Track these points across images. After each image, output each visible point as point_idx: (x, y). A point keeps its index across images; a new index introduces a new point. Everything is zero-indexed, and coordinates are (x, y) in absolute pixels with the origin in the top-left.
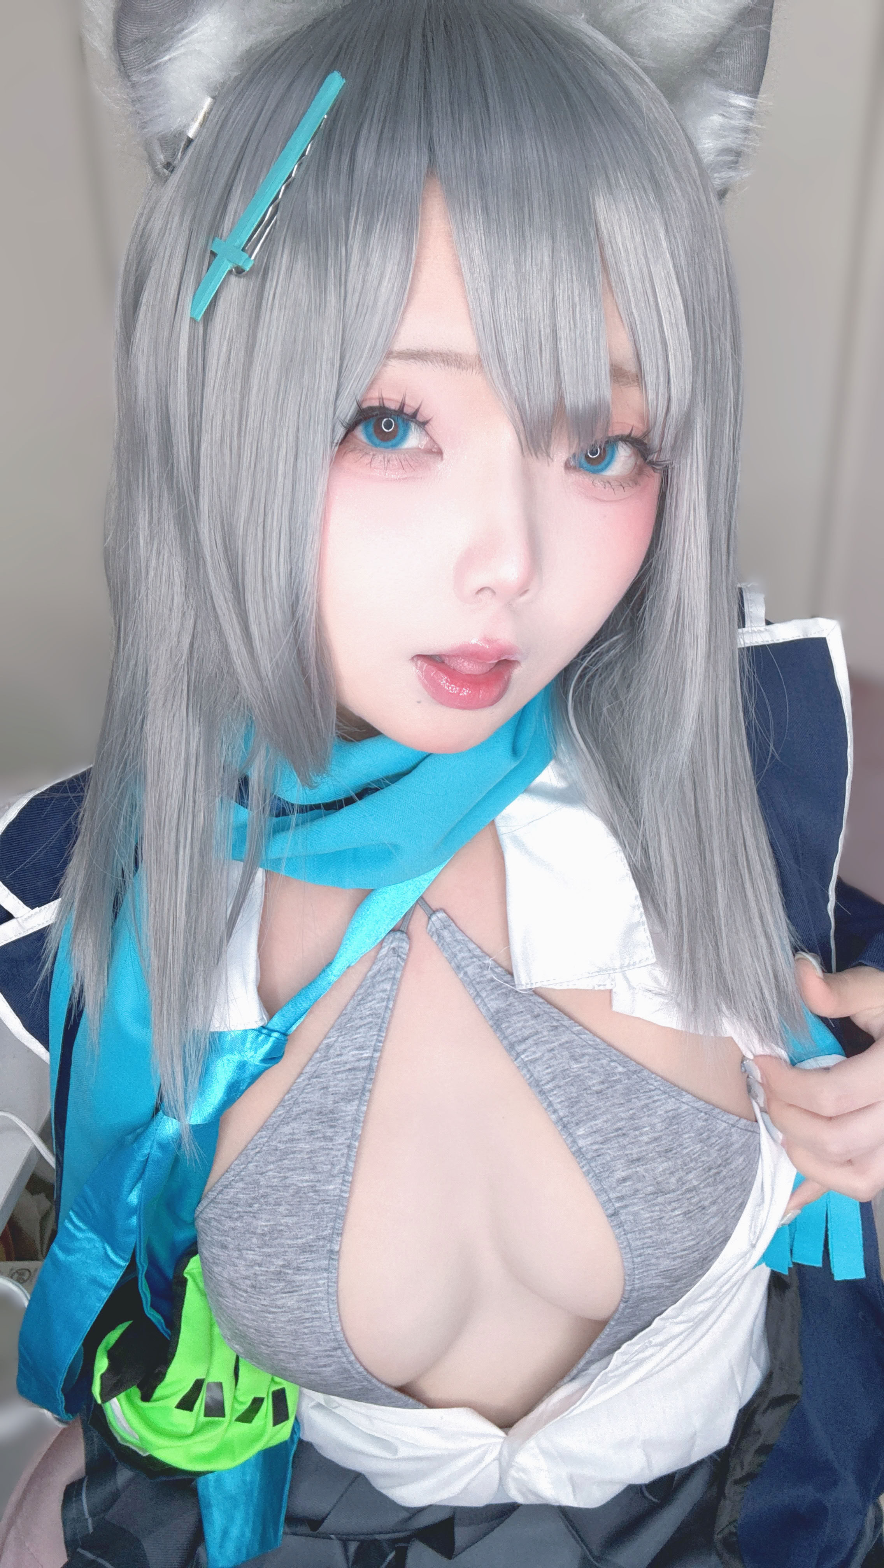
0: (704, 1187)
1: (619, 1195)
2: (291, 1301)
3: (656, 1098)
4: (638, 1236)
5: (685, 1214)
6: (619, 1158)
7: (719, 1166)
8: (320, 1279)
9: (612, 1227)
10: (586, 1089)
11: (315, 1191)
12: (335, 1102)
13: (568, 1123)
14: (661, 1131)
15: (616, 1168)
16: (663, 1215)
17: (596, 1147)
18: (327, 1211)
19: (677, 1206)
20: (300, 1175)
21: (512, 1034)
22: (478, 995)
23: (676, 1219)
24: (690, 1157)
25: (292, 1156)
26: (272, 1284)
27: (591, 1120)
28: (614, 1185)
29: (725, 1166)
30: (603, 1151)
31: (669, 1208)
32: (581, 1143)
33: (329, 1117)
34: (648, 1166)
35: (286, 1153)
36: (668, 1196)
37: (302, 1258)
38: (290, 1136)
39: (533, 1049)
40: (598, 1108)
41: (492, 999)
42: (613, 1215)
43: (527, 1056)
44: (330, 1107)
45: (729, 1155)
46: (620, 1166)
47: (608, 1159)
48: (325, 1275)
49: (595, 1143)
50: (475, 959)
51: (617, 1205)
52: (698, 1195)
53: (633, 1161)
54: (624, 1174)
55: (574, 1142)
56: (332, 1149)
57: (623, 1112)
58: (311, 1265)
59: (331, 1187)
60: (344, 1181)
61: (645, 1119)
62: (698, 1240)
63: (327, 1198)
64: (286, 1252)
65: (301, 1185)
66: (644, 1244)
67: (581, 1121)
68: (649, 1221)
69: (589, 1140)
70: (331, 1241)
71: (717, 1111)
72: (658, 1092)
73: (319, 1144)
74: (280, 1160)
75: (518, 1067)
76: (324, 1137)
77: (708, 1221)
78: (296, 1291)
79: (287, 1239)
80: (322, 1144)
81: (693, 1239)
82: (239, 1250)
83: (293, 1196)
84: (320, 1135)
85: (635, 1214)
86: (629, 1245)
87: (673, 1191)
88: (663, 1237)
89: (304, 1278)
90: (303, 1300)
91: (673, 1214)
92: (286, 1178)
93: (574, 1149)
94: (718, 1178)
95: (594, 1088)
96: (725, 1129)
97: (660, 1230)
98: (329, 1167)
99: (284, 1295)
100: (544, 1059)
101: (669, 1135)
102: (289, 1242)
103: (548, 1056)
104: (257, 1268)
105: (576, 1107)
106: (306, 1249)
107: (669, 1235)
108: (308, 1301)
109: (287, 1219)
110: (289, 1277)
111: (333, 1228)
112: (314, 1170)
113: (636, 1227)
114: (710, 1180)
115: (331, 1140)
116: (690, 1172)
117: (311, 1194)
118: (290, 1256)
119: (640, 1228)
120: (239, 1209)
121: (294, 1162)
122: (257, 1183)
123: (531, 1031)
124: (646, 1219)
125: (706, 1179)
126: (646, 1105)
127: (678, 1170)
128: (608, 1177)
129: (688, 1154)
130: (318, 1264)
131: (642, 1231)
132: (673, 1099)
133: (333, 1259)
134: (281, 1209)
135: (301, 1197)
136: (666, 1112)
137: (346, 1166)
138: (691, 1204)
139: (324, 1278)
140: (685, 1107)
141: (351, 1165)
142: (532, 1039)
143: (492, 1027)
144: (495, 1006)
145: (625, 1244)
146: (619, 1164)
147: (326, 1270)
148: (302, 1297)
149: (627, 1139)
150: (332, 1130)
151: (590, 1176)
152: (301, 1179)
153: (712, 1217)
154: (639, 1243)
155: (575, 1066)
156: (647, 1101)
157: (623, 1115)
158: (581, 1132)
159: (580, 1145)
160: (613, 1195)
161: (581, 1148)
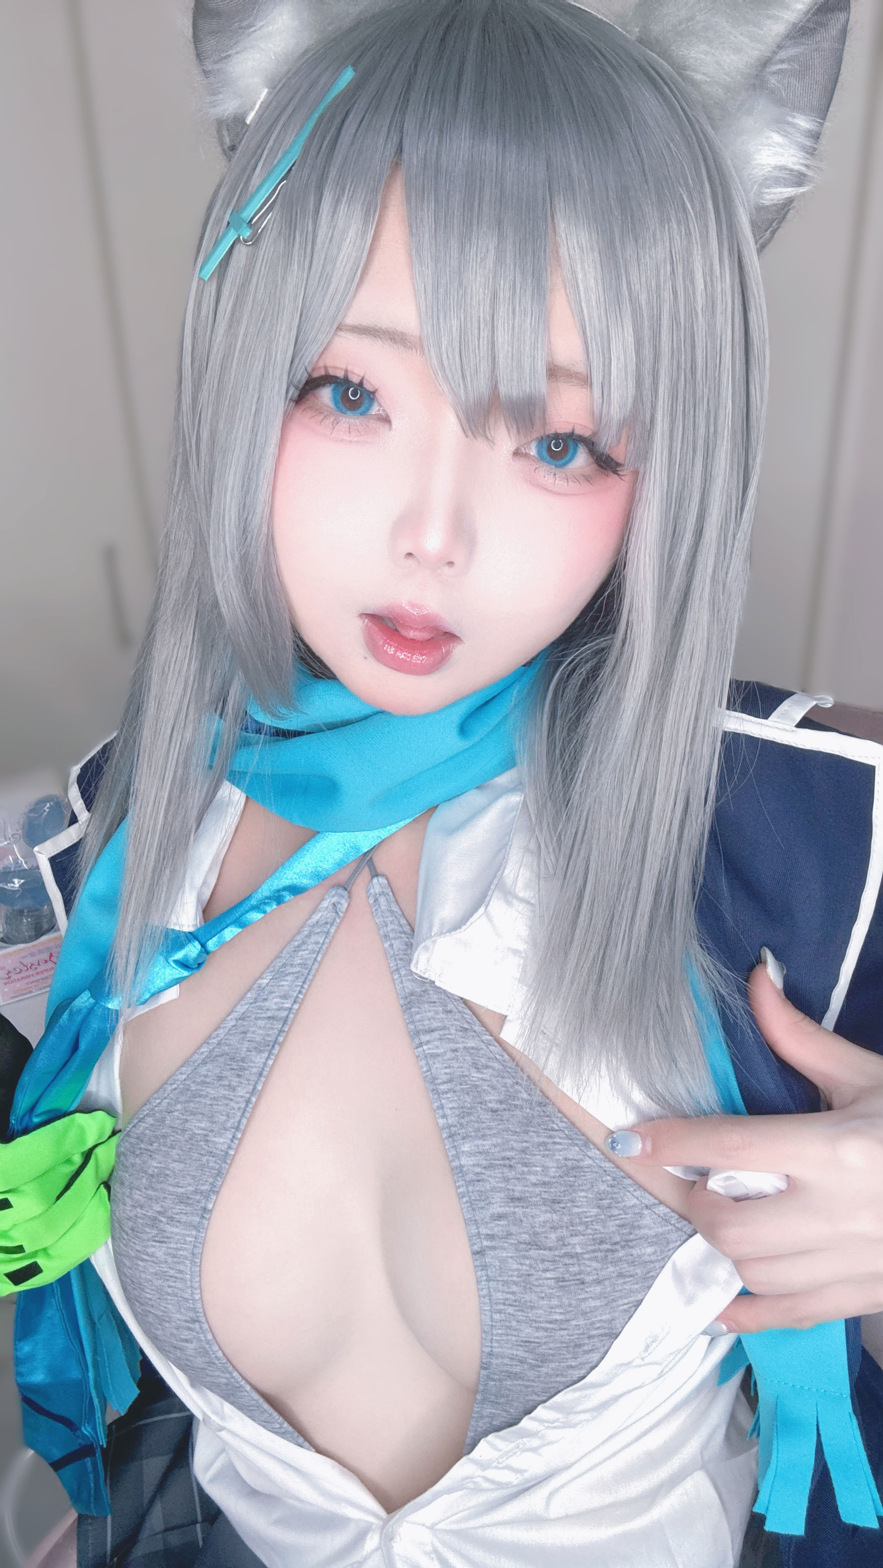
0: (589, 1259)
1: (489, 1232)
2: (159, 1252)
3: (557, 1140)
4: (501, 1288)
5: (557, 1280)
6: (500, 1190)
7: (615, 1244)
8: (189, 1236)
9: (475, 1266)
10: (481, 1103)
11: (207, 1141)
13: (455, 1134)
14: (554, 1178)
15: (493, 1201)
16: (533, 1272)
17: (478, 1170)
18: (211, 1165)
19: (551, 1267)
20: (199, 1121)
21: (419, 1021)
22: (398, 970)
23: (545, 1282)
24: (580, 1219)
25: (198, 1099)
26: (147, 1230)
27: (480, 1139)
28: (487, 1220)
29: (623, 1247)
30: (484, 1177)
31: (541, 1266)
32: (464, 1160)
34: (528, 1210)
35: (196, 1095)
36: (542, 1252)
37: (178, 1208)
38: (202, 1078)
39: (436, 1043)
40: (490, 1128)
41: (409, 980)
42: (478, 1253)
43: (429, 1049)
46: (499, 1200)
47: (488, 1187)
48: (194, 1233)
49: (478, 1165)
50: (403, 935)
51: (485, 1243)
52: (579, 1265)
53: (513, 1199)
54: (501, 1210)
55: (457, 1156)
56: (232, 1100)
57: (516, 1141)
58: (184, 1218)
59: (221, 1140)
60: (234, 1137)
62: (568, 1317)
63: (214, 1151)
64: (165, 1198)
65: (197, 1132)
66: (507, 1299)
67: (467, 1136)
68: (516, 1273)
70: (207, 1198)
73: (223, 1092)
74: (188, 1102)
75: (417, 1057)
77: (585, 1299)
78: (165, 1242)
79: (170, 1185)
80: (226, 1092)
81: (561, 1313)
82: (131, 1189)
83: (186, 1141)
84: (226, 1083)
85: (503, 1261)
86: (490, 1296)
87: (550, 1249)
88: (527, 1297)
89: (175, 1230)
90: (170, 1254)
91: (544, 1275)
92: (187, 1121)
93: (454, 1164)
97: (525, 1288)
98: (225, 1118)
99: (154, 1243)
100: (446, 1057)
101: (561, 1185)
102: (171, 1189)
103: (449, 1055)
104: (138, 1210)
105: (467, 1119)
106: (183, 1200)
107: (534, 1297)
108: (174, 1256)
109: (175, 1165)
110: (162, 1226)
111: (212, 1184)
112: (211, 1119)
113: (500, 1276)
115: (234, 1090)
116: (576, 1235)
117: (202, 1143)
118: (168, 1203)
119: (505, 1279)
120: (142, 1146)
121: (197, 1106)
122: (163, 1120)
123: (439, 1024)
126: (545, 1144)
127: (561, 1227)
128: (482, 1208)
129: (578, 1214)
130: (190, 1218)
131: (506, 1283)
132: (577, 1148)
133: (204, 1217)
134: (174, 1153)
135: (192, 1144)
136: (566, 1159)
137: (239, 1122)
138: (568, 1271)
139: (192, 1236)
141: (244, 1121)
142: (439, 1032)
143: (402, 1006)
144: (410, 987)
145: (485, 1292)
146: (498, 1197)
147: (196, 1228)
148: (170, 1251)
149: (513, 1173)
150: (237, 1079)
151: (465, 1200)
152: (198, 1125)
153: (593, 1298)
154: (500, 1296)
155: (475, 1075)
156: (546, 1140)
157: (515, 1145)
158: (466, 1148)
159: (462, 1163)
160: (484, 1231)
161: (461, 1166)
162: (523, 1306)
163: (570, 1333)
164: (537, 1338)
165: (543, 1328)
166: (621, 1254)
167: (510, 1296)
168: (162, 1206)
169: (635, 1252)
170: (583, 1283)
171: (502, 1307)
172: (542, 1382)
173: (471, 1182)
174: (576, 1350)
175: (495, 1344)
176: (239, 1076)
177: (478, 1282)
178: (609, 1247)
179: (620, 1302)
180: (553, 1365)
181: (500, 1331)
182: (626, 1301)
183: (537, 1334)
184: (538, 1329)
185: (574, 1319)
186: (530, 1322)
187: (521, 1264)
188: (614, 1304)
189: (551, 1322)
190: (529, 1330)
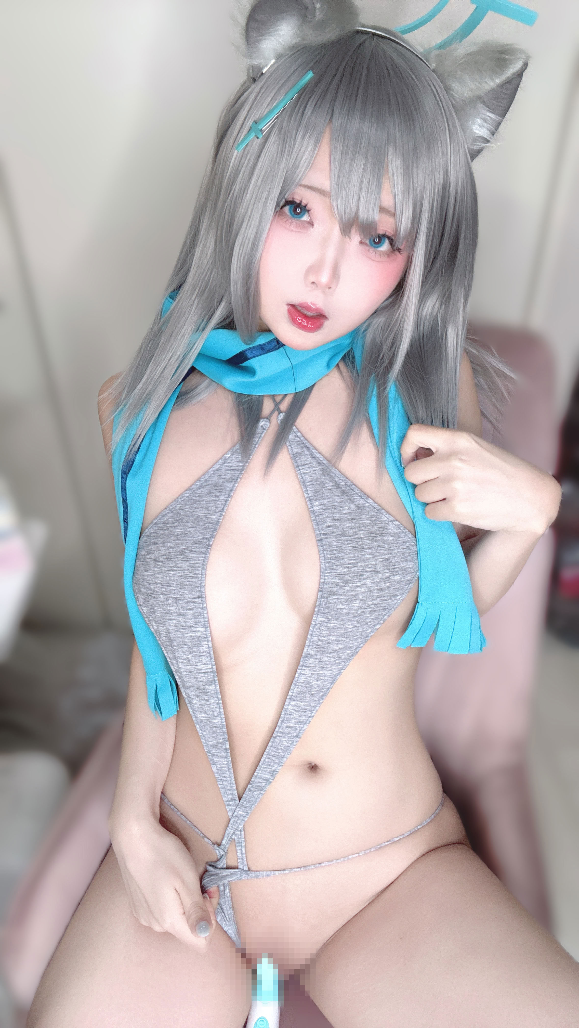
3: (356, 497)
4: (329, 553)
5: (353, 547)
12: (223, 482)
17: (321, 511)
23: (348, 548)
31: (346, 543)
33: (218, 488)
42: (319, 540)
44: (220, 484)
45: (384, 532)
47: (325, 516)
51: (323, 537)
53: (335, 520)
61: (347, 504)
69: (319, 507)
71: (383, 511)
72: (356, 495)
76: (215, 496)
84: (214, 495)
85: (330, 542)
86: (324, 556)
91: (347, 546)
94: (375, 539)
95: (328, 488)
96: (386, 520)
97: (340, 551)
102: (190, 539)
109: (190, 529)
112: (207, 509)
114: (370, 538)
124: (334, 545)
125: (369, 536)
127: (355, 528)
129: (362, 523)
131: (331, 551)
138: (357, 544)
140: (367, 504)
145: (322, 555)
152: (200, 513)
160: (322, 532)
162: (338, 559)
163: (358, 568)
164: (344, 572)
165: (347, 567)
166: (379, 538)
167: (333, 556)
168: (186, 546)
169: (385, 538)
170: (363, 548)
171: (329, 560)
172: (345, 596)
173: (318, 515)
174: (361, 577)
175: (326, 578)
176: (219, 492)
177: (319, 551)
178: (374, 535)
179: (379, 557)
180: (350, 585)
181: (328, 571)
182: (381, 557)
183: (344, 570)
184: (345, 568)
185: (360, 562)
186: (341, 565)
187: (338, 543)
188: (376, 558)
189: (350, 564)
190: (341, 569)
